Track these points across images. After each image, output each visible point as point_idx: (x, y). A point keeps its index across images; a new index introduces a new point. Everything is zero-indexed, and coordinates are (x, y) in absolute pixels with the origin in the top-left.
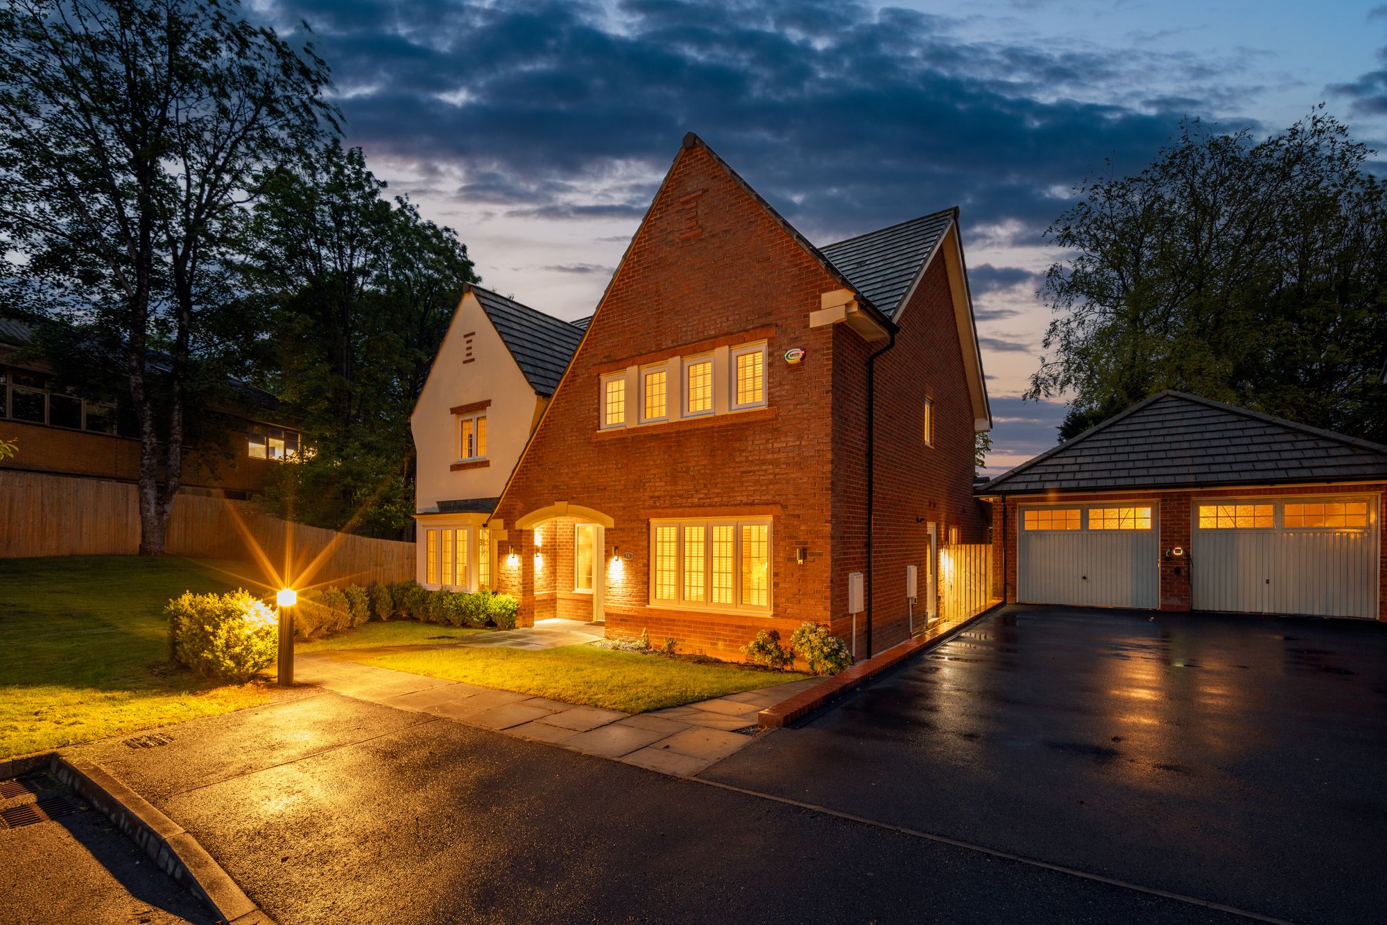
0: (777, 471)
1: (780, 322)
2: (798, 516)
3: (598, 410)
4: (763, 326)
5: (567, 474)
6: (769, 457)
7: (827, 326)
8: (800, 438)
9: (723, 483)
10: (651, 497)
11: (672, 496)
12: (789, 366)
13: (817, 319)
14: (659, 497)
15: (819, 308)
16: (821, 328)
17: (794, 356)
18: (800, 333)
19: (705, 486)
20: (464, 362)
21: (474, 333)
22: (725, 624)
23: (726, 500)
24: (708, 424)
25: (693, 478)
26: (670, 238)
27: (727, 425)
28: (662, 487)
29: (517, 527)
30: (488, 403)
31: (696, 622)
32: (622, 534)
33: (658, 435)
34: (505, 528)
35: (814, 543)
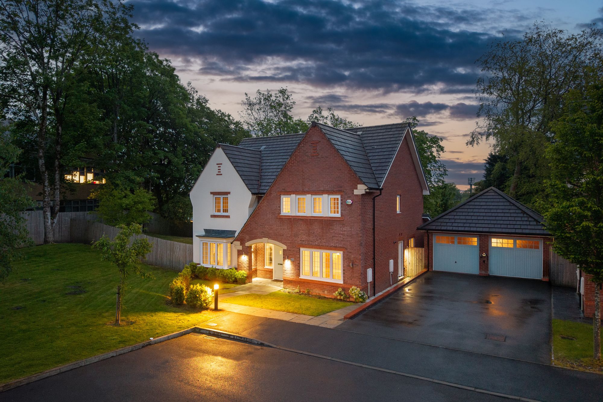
0: (344, 237)
1: (345, 191)
2: (351, 252)
3: (280, 207)
4: (339, 191)
5: (268, 228)
6: (341, 232)
7: (359, 195)
8: (351, 228)
9: (326, 239)
10: (301, 240)
11: (308, 241)
12: (348, 205)
13: (356, 192)
14: (303, 241)
15: (357, 189)
16: (357, 195)
17: (349, 202)
18: (352, 196)
19: (320, 239)
20: (217, 175)
21: (221, 164)
22: (327, 285)
23: (327, 244)
24: (321, 219)
25: (316, 236)
26: (307, 154)
27: (327, 220)
28: (304, 237)
29: (246, 245)
30: (229, 193)
31: (317, 284)
32: (290, 252)
33: (303, 219)
34: (241, 245)
35: (356, 261)
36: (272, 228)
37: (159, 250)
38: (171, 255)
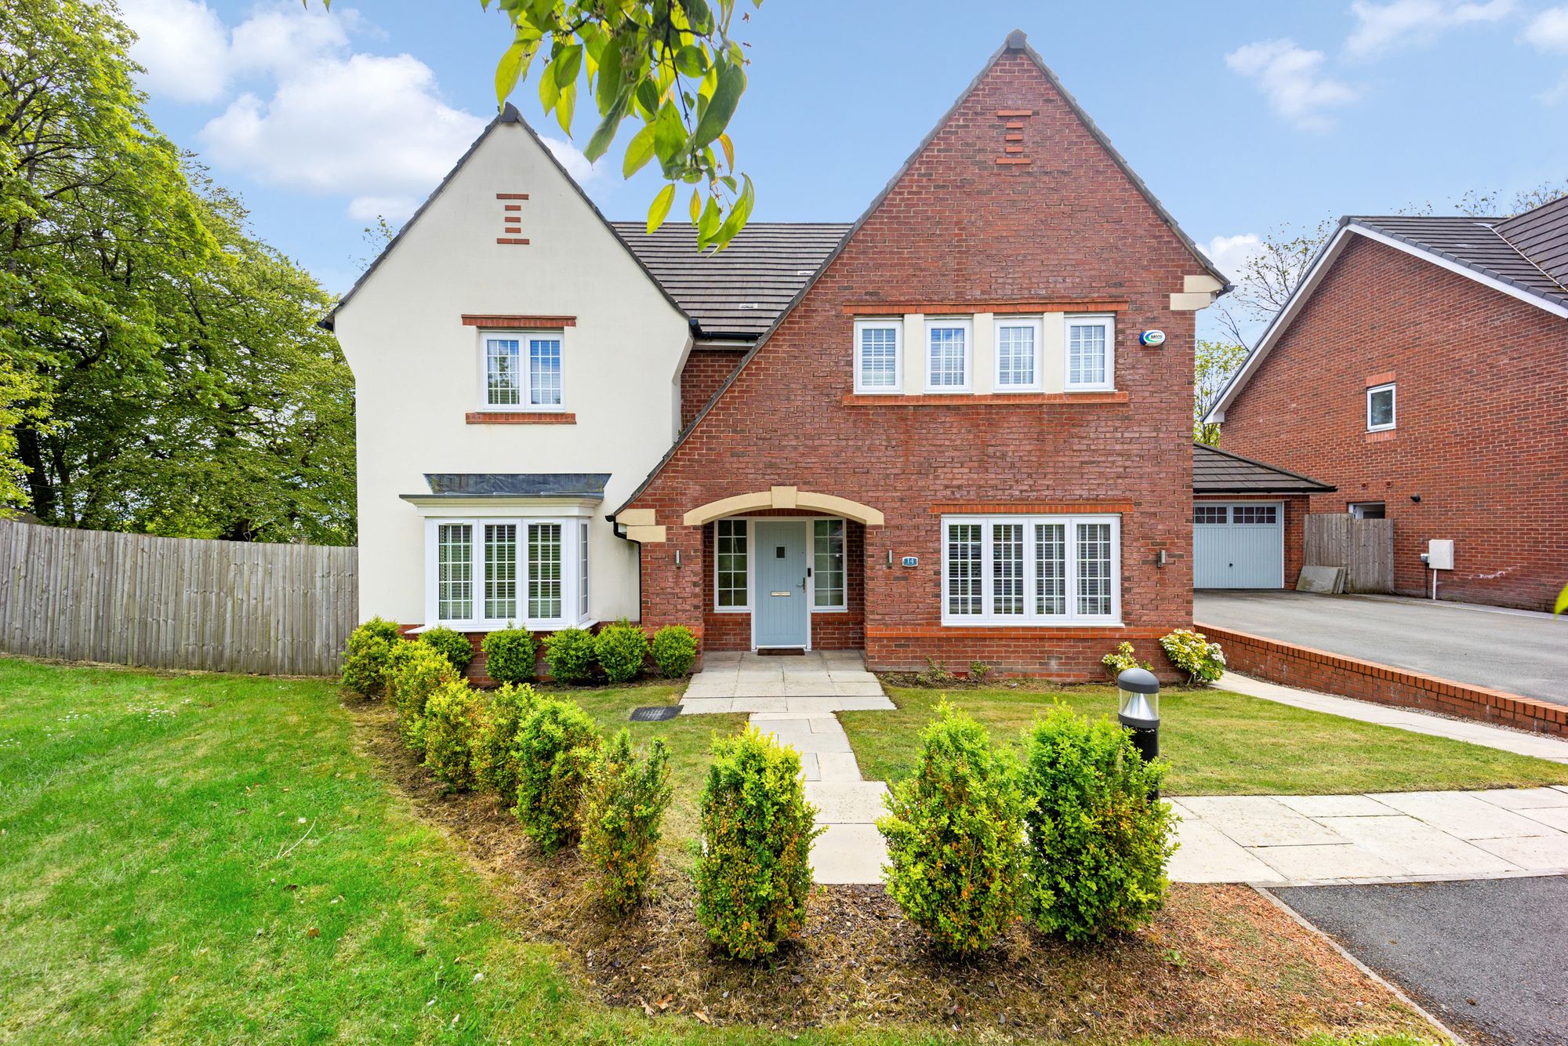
0: (1128, 464)
1: (1129, 298)
2: (1155, 514)
4: (1109, 297)
6: (1118, 447)
7: (1190, 312)
8: (1157, 429)
9: (1055, 473)
10: (946, 487)
11: (980, 487)
12: (1144, 348)
13: (1178, 302)
14: (959, 487)
15: (1181, 291)
16: (1182, 313)
17: (1150, 338)
18: (1159, 313)
19: (1030, 475)
20: (500, 241)
21: (525, 197)
22: (1060, 639)
23: (1059, 494)
24: (1035, 401)
25: (1013, 465)
26: (979, 157)
27: (1062, 405)
28: (962, 475)
29: (687, 523)
30: (571, 320)
31: (1016, 639)
32: (897, 533)
33: (957, 408)
34: (658, 523)
35: (1173, 543)
36: (815, 448)
37: (123, 586)
38: (206, 604)
